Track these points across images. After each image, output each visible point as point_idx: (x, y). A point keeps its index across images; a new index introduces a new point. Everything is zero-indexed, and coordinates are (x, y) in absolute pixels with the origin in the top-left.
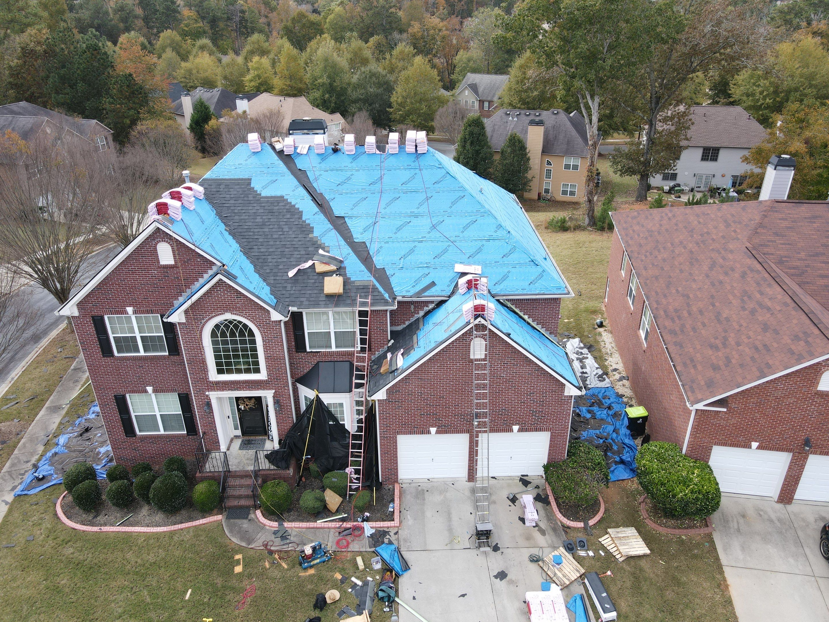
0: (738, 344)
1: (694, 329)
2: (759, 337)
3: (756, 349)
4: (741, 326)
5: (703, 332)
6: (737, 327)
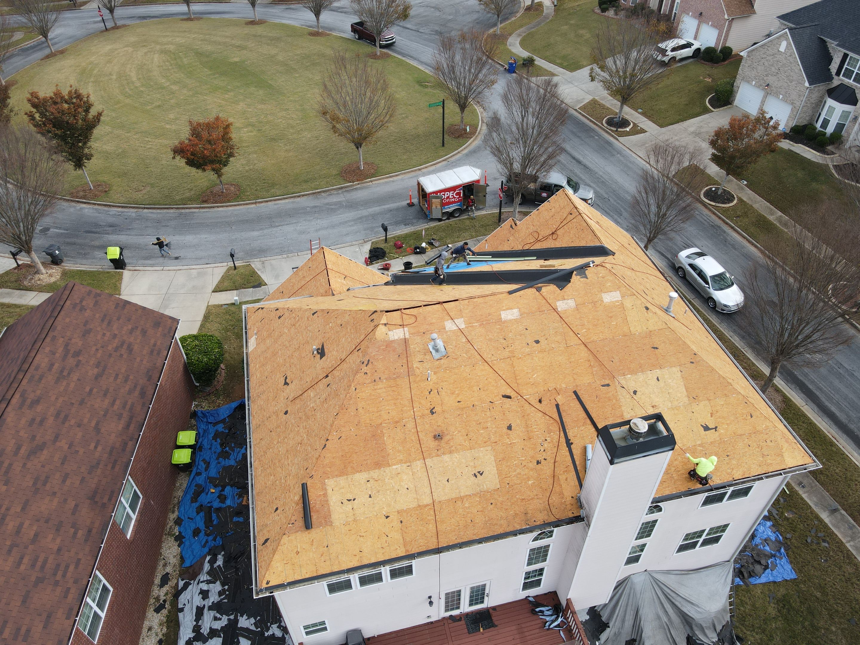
0: (115, 336)
3: (109, 323)
4: (97, 350)
5: (123, 370)
6: (100, 351)
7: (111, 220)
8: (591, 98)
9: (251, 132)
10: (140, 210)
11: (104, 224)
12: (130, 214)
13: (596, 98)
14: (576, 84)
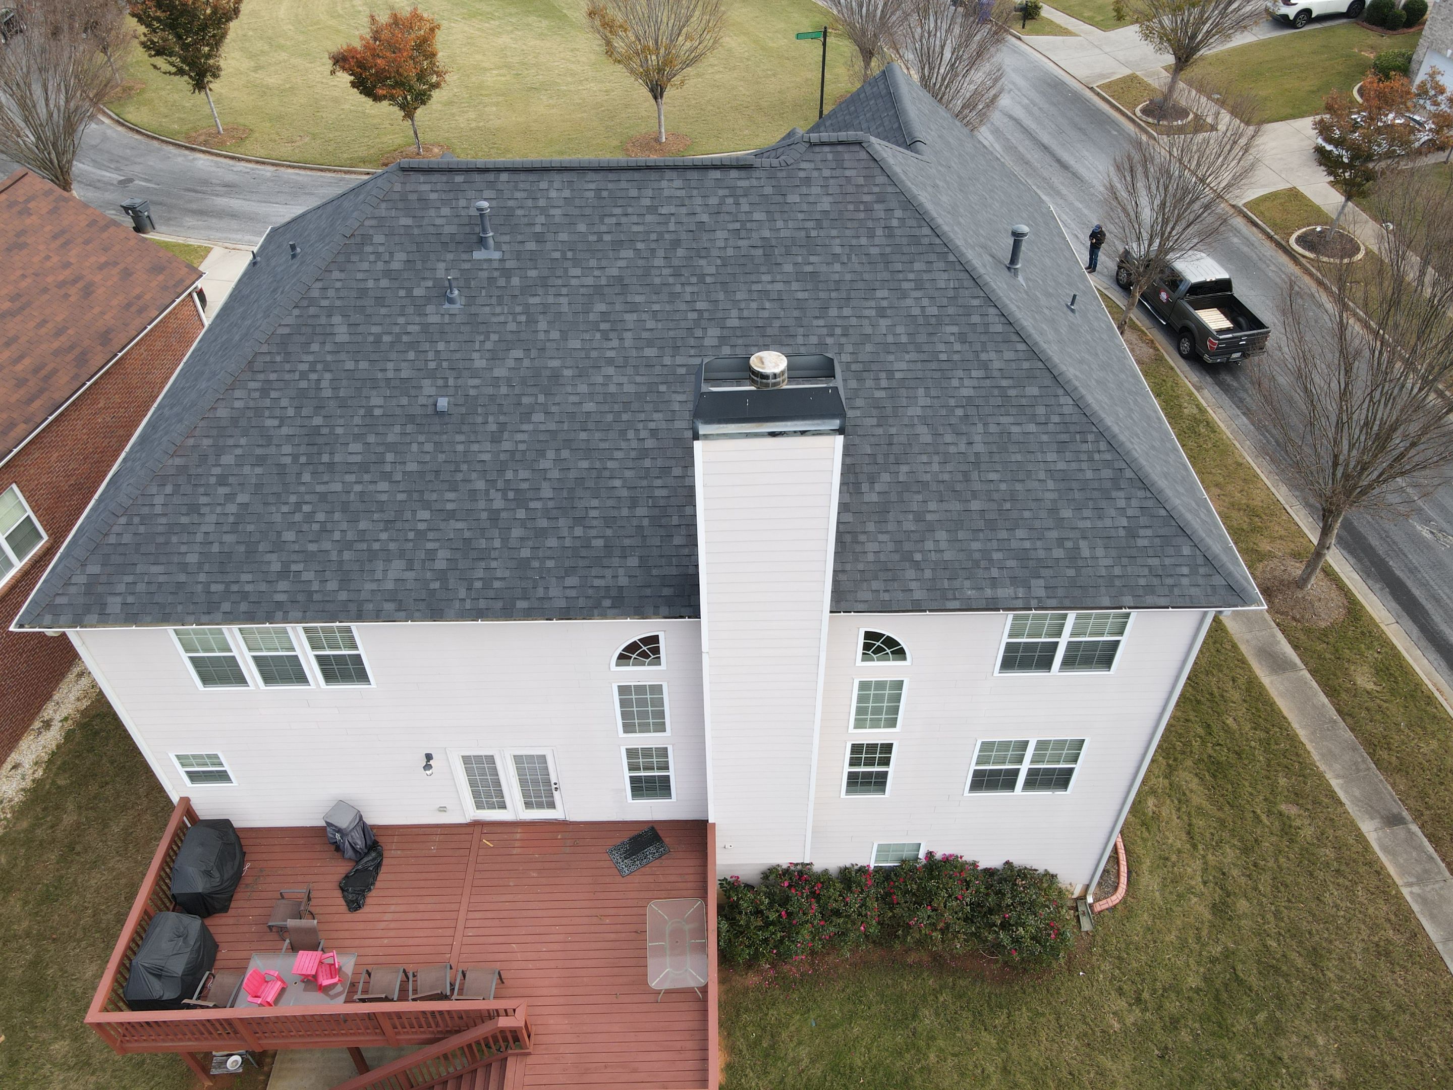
0: (67, 265)
1: (59, 332)
2: (41, 247)
3: (66, 244)
4: (24, 276)
5: (59, 318)
6: (29, 280)
7: (230, 177)
8: (1127, 72)
9: (505, 76)
10: (282, 169)
11: (218, 182)
12: (263, 172)
13: (1138, 73)
14: (1107, 50)
